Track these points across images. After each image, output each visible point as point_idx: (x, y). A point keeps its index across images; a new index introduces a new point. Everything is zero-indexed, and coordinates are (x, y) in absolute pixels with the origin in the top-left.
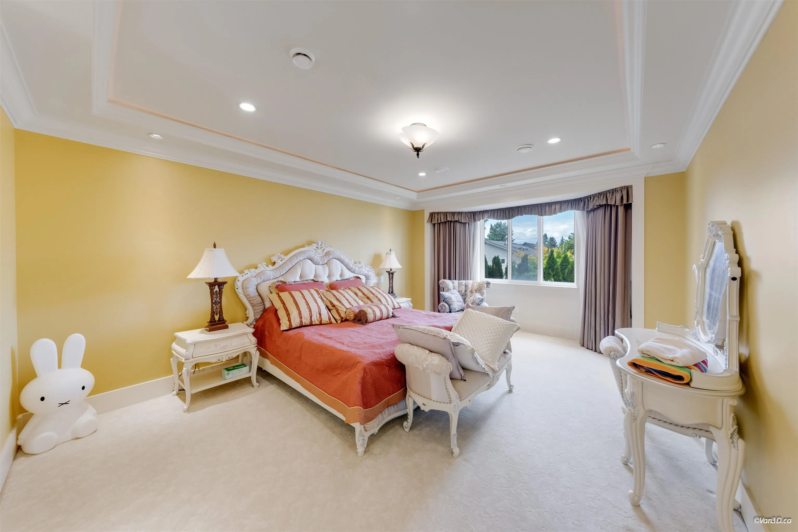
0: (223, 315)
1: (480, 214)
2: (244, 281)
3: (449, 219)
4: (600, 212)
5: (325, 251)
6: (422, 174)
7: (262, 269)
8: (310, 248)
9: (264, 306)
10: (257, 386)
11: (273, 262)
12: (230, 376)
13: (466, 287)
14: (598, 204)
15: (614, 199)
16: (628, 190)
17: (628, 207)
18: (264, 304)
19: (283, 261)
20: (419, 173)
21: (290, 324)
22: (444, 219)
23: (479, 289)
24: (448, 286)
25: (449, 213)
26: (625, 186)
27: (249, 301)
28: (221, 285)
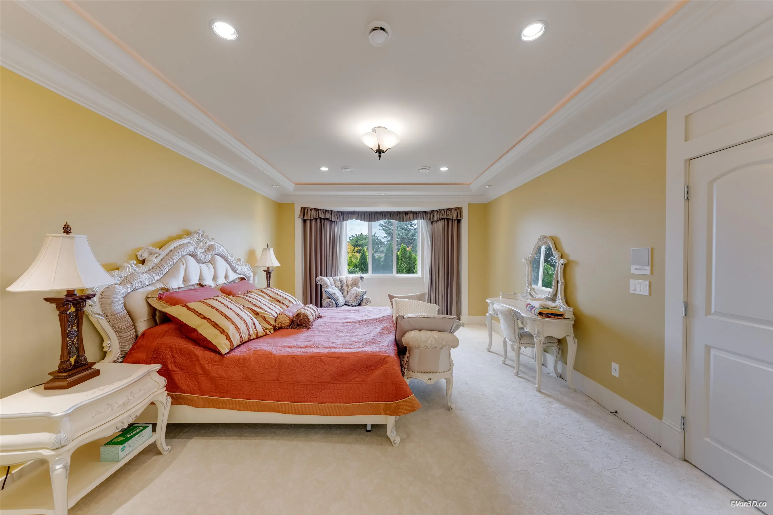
0: (86, 355)
1: (348, 214)
2: (102, 292)
3: (321, 216)
4: (441, 224)
5: (207, 245)
6: (324, 169)
7: (130, 271)
8: (191, 240)
9: (136, 331)
10: (168, 450)
11: (141, 259)
12: (127, 450)
13: (341, 282)
14: (441, 217)
15: (452, 215)
16: (460, 209)
17: (459, 221)
18: (135, 328)
19: (160, 258)
20: (321, 168)
21: (231, 343)
22: (316, 216)
23: (354, 283)
24: (327, 283)
25: (321, 210)
26: (459, 208)
27: (112, 325)
28: (82, 301)
